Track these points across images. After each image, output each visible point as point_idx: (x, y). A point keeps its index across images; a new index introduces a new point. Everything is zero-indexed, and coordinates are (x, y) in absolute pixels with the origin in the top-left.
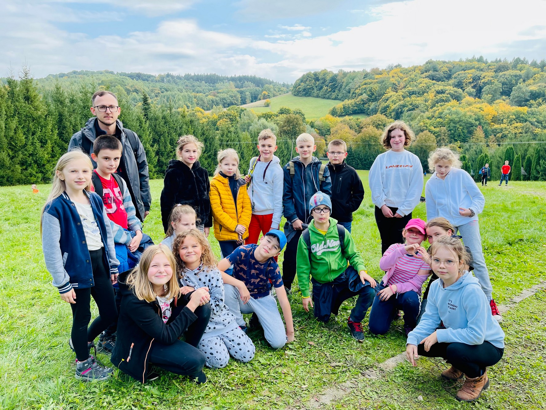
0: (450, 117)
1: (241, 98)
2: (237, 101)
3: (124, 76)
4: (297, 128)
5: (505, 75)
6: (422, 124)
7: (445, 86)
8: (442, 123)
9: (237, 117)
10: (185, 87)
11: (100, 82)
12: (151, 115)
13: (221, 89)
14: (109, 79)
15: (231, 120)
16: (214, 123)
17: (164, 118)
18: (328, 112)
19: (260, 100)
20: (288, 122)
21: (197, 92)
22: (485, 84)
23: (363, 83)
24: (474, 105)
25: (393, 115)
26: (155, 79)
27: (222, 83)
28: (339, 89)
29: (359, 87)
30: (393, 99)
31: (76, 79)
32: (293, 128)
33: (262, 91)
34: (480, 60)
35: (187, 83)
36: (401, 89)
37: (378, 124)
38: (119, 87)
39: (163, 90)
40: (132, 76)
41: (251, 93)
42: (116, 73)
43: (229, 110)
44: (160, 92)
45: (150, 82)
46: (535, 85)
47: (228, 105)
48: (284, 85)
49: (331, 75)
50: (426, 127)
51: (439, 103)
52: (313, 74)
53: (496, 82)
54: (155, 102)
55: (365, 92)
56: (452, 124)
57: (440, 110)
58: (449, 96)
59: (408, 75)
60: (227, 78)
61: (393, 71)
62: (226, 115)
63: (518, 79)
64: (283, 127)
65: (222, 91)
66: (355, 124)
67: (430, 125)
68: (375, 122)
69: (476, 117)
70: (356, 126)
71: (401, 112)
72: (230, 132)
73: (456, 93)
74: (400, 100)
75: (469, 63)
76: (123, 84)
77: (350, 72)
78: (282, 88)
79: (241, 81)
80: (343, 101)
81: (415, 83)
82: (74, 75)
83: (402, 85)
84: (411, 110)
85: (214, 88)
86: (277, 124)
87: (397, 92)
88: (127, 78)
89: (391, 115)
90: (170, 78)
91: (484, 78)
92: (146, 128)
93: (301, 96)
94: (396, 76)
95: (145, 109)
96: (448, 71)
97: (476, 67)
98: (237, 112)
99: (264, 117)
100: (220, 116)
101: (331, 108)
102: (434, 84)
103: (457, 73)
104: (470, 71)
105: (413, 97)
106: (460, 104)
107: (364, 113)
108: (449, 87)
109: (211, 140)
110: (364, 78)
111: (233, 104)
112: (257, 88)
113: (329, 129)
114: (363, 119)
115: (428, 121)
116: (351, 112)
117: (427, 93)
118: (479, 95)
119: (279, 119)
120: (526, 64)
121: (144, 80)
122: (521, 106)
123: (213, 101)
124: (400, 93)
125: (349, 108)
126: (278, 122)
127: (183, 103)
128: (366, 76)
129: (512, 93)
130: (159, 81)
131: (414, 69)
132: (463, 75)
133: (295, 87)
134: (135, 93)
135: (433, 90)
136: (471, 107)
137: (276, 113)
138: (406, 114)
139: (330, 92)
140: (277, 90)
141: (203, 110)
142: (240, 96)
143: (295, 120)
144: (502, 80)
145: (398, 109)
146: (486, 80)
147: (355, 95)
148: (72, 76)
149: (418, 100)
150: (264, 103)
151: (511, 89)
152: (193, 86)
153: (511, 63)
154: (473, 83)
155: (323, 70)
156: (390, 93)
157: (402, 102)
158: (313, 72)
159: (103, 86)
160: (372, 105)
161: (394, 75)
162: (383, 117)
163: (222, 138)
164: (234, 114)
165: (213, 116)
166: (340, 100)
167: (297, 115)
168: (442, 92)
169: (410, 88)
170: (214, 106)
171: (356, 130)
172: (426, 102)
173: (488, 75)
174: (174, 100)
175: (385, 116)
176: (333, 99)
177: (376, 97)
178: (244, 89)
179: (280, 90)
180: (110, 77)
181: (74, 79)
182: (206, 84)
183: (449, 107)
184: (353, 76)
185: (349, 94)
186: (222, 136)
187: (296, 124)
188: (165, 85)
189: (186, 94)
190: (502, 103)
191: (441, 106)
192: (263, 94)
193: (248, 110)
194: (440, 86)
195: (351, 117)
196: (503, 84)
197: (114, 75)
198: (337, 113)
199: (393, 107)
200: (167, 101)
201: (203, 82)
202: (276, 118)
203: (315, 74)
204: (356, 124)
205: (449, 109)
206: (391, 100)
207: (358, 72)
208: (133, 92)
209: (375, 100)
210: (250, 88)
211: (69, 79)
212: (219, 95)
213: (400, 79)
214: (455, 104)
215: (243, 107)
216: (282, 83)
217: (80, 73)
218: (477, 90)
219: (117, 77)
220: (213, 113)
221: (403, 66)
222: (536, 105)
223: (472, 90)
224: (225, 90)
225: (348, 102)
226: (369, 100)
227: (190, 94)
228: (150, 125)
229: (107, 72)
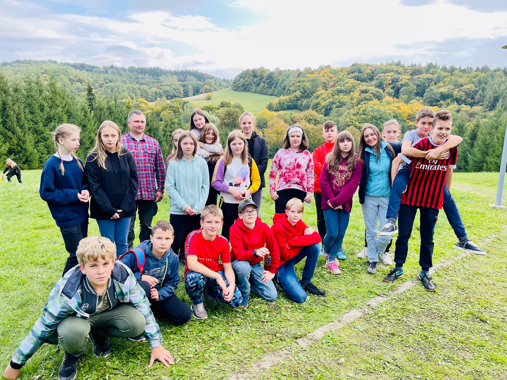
0: (372, 114)
1: (183, 91)
2: (180, 93)
3: (67, 65)
4: (237, 121)
5: (419, 78)
6: (348, 119)
7: (369, 86)
8: (365, 119)
9: (180, 109)
10: (129, 79)
11: (43, 71)
12: (95, 105)
13: (164, 81)
14: (52, 68)
15: (175, 112)
16: (158, 114)
17: (109, 108)
18: (265, 107)
19: (202, 93)
20: (229, 115)
21: (141, 85)
22: (402, 85)
23: (297, 81)
24: (393, 104)
25: (322, 112)
26: (99, 70)
27: (165, 76)
28: (275, 86)
29: (293, 84)
30: (323, 96)
31: (19, 68)
32: (233, 121)
33: (204, 85)
34: (398, 64)
35: (131, 75)
36: (330, 88)
37: (310, 119)
38: (63, 76)
39: (107, 81)
40: (75, 66)
41: (194, 87)
42: (59, 63)
43: (172, 102)
44: (104, 82)
45: (94, 72)
46: (445, 87)
47: (171, 97)
48: (224, 81)
49: (268, 73)
50: (352, 122)
51: (363, 102)
52: (252, 71)
53: (412, 85)
54: (99, 93)
55: (299, 89)
56: (374, 120)
57: (363, 108)
58: (371, 95)
59: (336, 75)
60: (171, 72)
61: (323, 71)
62: (170, 107)
63: (431, 82)
64: (224, 119)
65: (166, 84)
66: (289, 118)
67: (356, 121)
68: (307, 117)
69: (394, 114)
70: (290, 120)
71: (330, 109)
72: (173, 123)
73: (377, 93)
74: (329, 98)
75: (389, 66)
76: (66, 73)
77: (286, 70)
78: (223, 83)
79: (184, 75)
80: (279, 97)
81: (343, 83)
82: (17, 64)
83: (331, 84)
84: (339, 107)
85: (158, 80)
86: (219, 116)
87: (327, 90)
88: (71, 68)
89: (321, 111)
90: (114, 69)
91: (401, 80)
92: (91, 118)
93: (240, 91)
94: (326, 75)
95: (90, 99)
96: (371, 73)
97: (394, 70)
98: (180, 104)
99: (206, 110)
100: (163, 107)
101: (268, 103)
102: (359, 84)
103: (379, 75)
104: (389, 74)
105: (341, 96)
106: (381, 102)
107: (297, 108)
108: (372, 87)
109: (155, 130)
110: (298, 76)
111: (176, 97)
112: (199, 82)
113: (267, 123)
114: (295, 114)
115: (354, 118)
116: (286, 108)
117: (353, 92)
118: (397, 95)
119: (220, 112)
120: (437, 68)
121: (88, 71)
122: (433, 106)
123: (156, 93)
124: (330, 91)
125: (284, 103)
126: (219, 114)
127: (127, 95)
128: (299, 74)
129: (425, 94)
130: (103, 72)
131: (342, 70)
132: (383, 77)
133: (235, 83)
134: (79, 83)
135: (358, 89)
136: (390, 106)
137: (217, 106)
138: (335, 110)
139: (267, 88)
140: (218, 85)
141: (147, 102)
142: (183, 89)
143: (235, 113)
144: (417, 82)
145: (328, 106)
146: (403, 82)
147: (289, 92)
148: (15, 65)
149: (345, 98)
150: (205, 97)
151: (424, 90)
152: (137, 78)
153: (424, 68)
154: (392, 84)
155: (261, 68)
156: (321, 91)
157: (331, 100)
158: (251, 69)
159: (46, 75)
160: (305, 102)
161: (324, 75)
162: (314, 113)
163: (165, 129)
164: (177, 106)
165: (157, 107)
166: (276, 96)
167: (237, 109)
168: (366, 92)
169: (338, 87)
170: (158, 98)
171: (290, 124)
172: (352, 100)
173: (405, 78)
174: (119, 91)
175: (316, 112)
176: (269, 95)
177: (308, 94)
178: (187, 82)
179: (220, 85)
180: (54, 67)
181: (17, 68)
182: (150, 77)
183: (372, 105)
184: (288, 74)
185: (284, 91)
186: (166, 127)
187: (236, 117)
188: (109, 76)
189: (130, 85)
190: (416, 103)
191: (365, 104)
192: (204, 87)
193: (190, 102)
194: (364, 86)
195: (285, 112)
196: (418, 86)
197: (58, 65)
198: (273, 108)
199: (323, 104)
200: (112, 92)
201: (147, 75)
202: (217, 111)
203: (253, 71)
204: (291, 119)
205: (371, 107)
206: (322, 97)
207: (293, 70)
208: (77, 81)
209: (308, 97)
210: (192, 82)
211: (12, 68)
212: (162, 87)
213: (329, 79)
214: (377, 102)
215: (186, 99)
216: (223, 78)
217: (23, 62)
218: (395, 91)
219: (61, 67)
220: (157, 104)
221: (332, 68)
222: (445, 105)
223: (391, 91)
224: (168, 83)
225: (284, 98)
226: (302, 97)
227: (134, 86)
228: (95, 115)
229: (50, 61)
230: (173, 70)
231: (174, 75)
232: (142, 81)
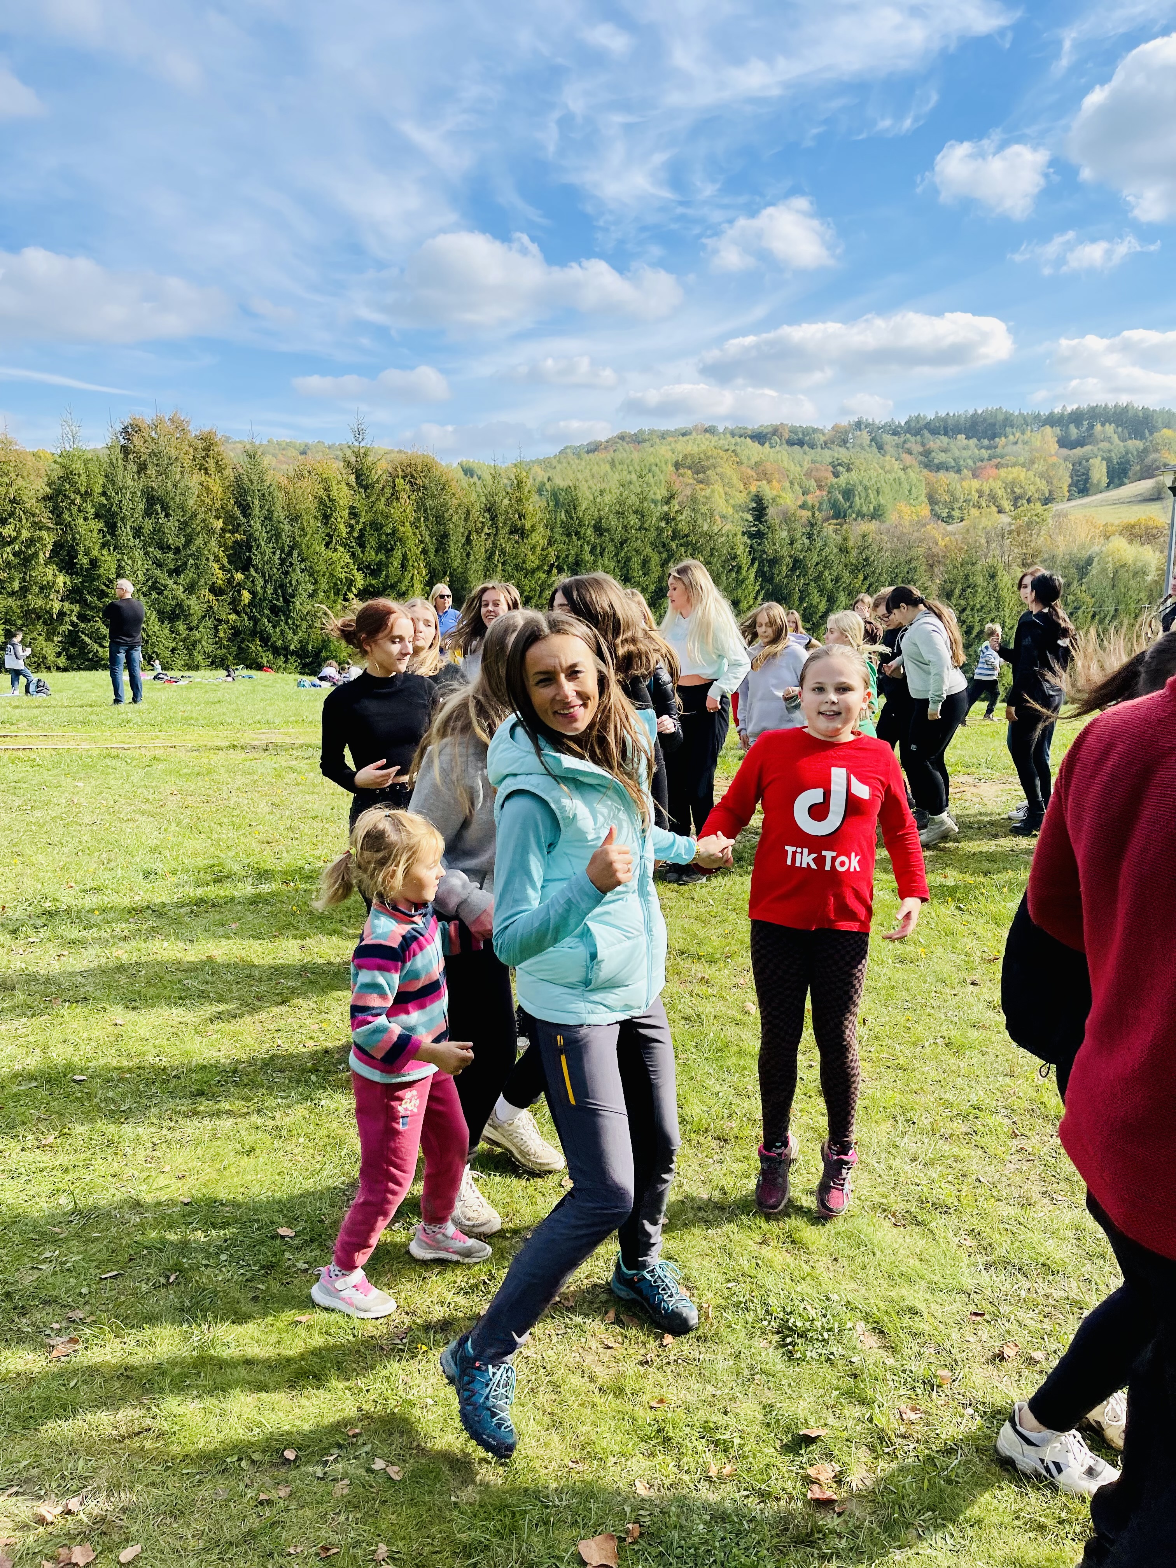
1: (1072, 476)
3: (741, 436)
14: (703, 448)
21: (938, 470)
26: (822, 439)
27: (1018, 435)
35: (912, 442)
39: (838, 468)
41: (1110, 462)
42: (721, 431)
44: (829, 474)
45: (808, 448)
47: (1029, 501)
79: (1082, 424)
82: (621, 444)
85: (993, 451)
88: (749, 441)
90: (864, 432)
112: (1133, 444)
121: (792, 444)
127: (890, 505)
130: (832, 443)
142: (1070, 473)
148: (615, 446)
152: (929, 451)
178: (1089, 448)
182: (969, 443)
188: (848, 455)
200: (847, 500)
201: (961, 436)
210: (1109, 444)
212: (1002, 472)
230: (1045, 412)
231: (1048, 429)
232: (940, 457)
